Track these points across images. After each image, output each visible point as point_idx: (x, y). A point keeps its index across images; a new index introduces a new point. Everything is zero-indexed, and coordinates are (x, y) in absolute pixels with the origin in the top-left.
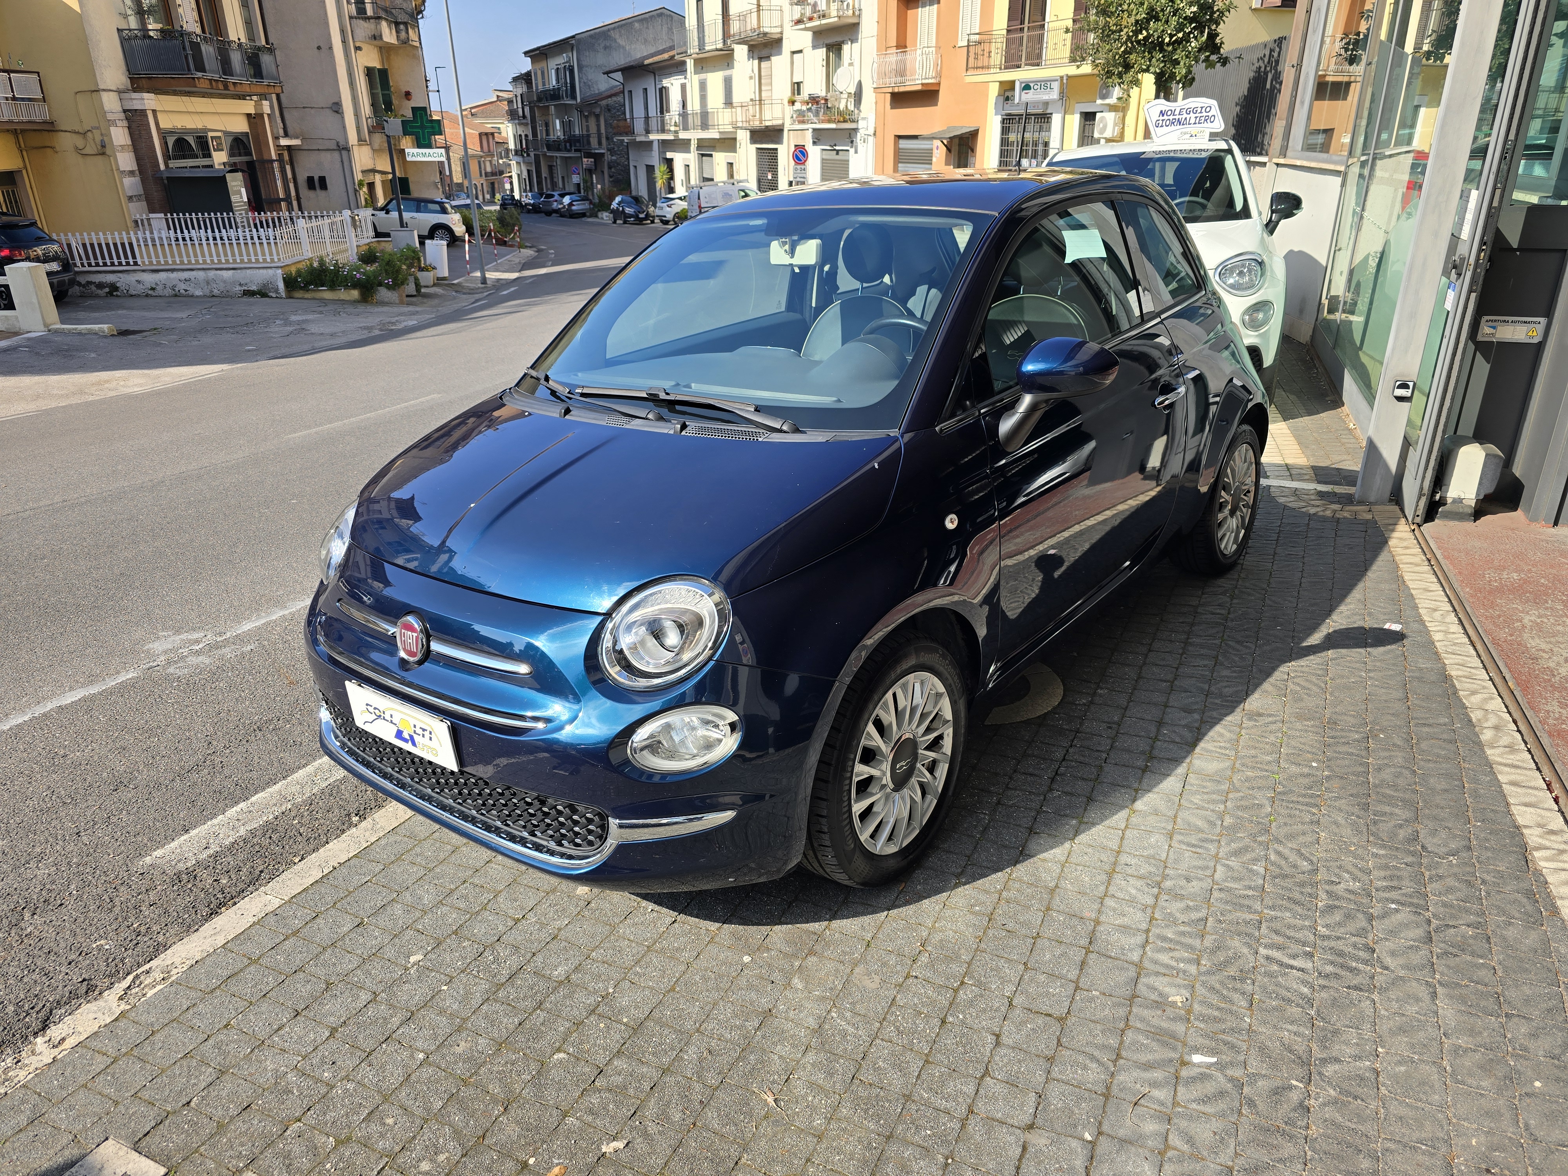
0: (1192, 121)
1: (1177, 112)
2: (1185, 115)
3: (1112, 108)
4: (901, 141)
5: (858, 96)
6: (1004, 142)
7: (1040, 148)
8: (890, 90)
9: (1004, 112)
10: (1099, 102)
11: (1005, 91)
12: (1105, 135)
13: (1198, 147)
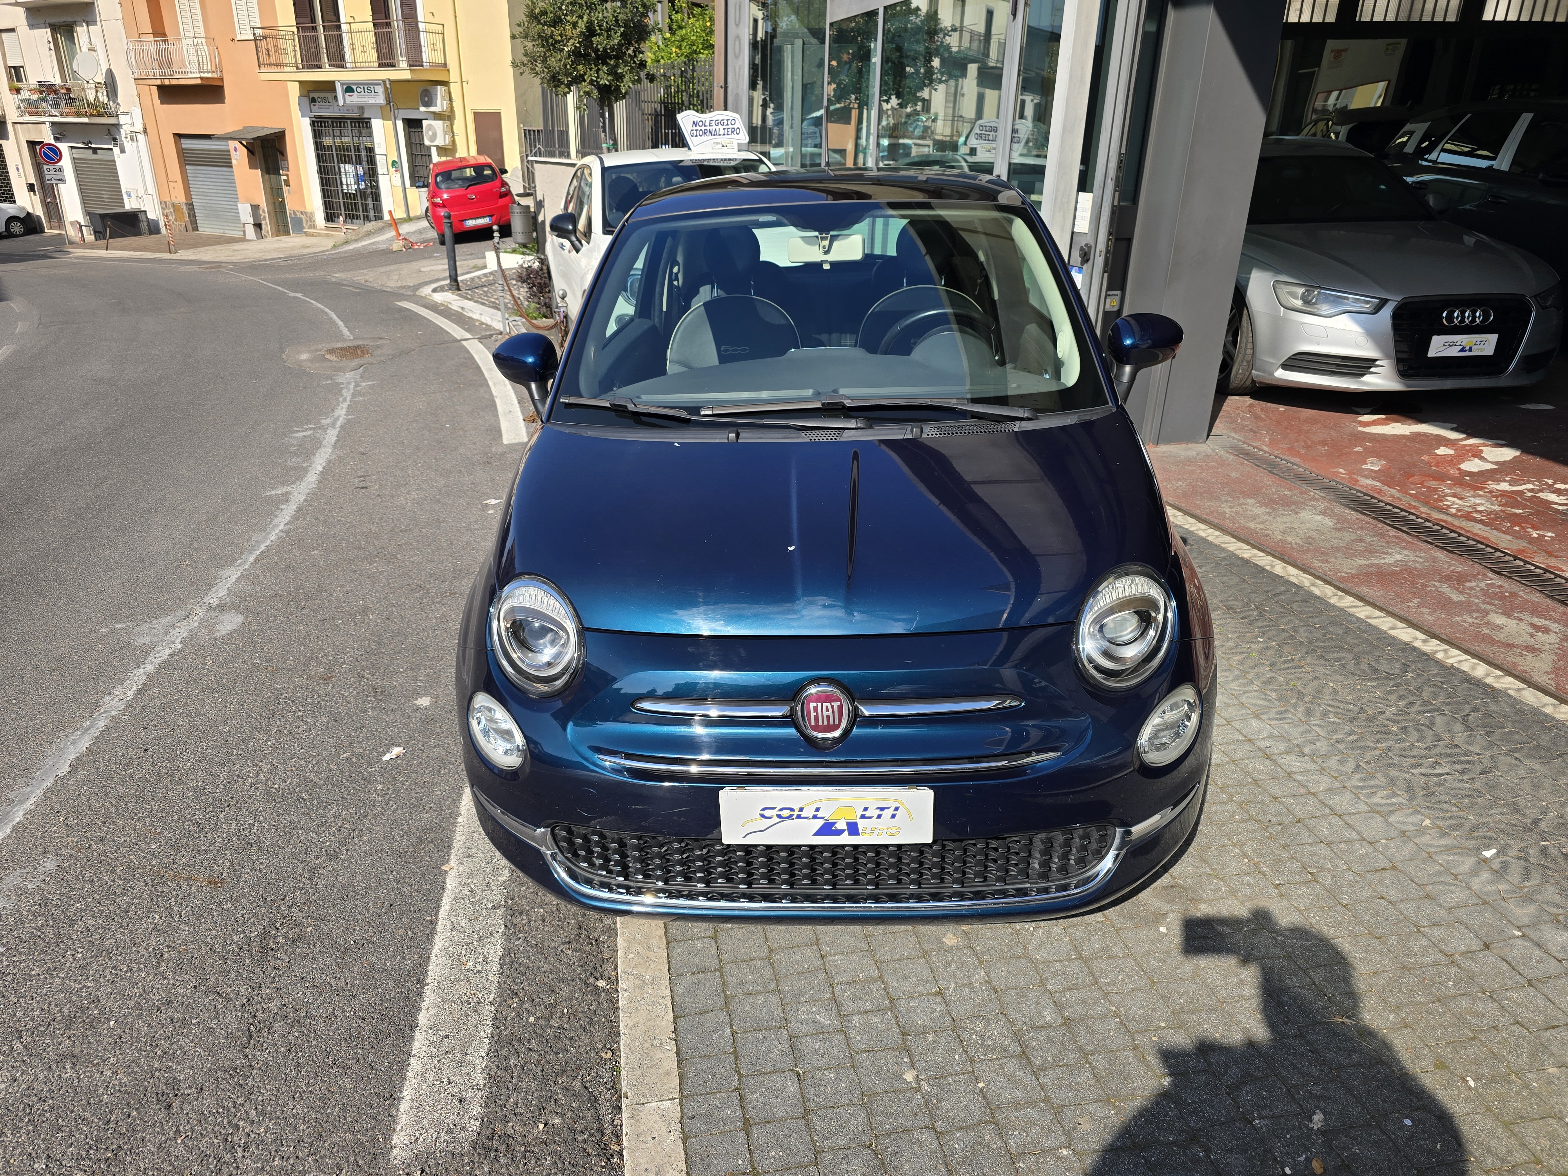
0: (722, 132)
1: (707, 124)
2: (714, 127)
3: (437, 116)
4: (183, 141)
5: (111, 85)
6: (318, 146)
7: (363, 153)
8: (159, 82)
9: (313, 114)
10: (422, 109)
11: (309, 92)
12: (436, 143)
13: (728, 157)
